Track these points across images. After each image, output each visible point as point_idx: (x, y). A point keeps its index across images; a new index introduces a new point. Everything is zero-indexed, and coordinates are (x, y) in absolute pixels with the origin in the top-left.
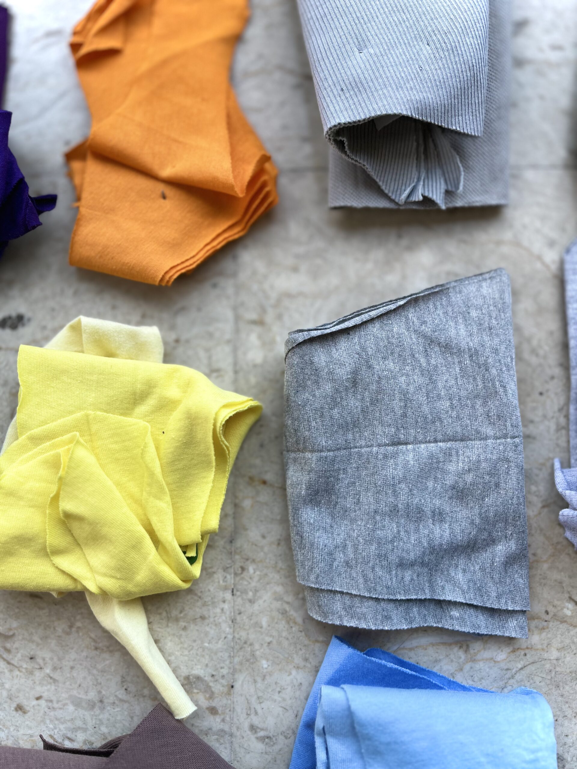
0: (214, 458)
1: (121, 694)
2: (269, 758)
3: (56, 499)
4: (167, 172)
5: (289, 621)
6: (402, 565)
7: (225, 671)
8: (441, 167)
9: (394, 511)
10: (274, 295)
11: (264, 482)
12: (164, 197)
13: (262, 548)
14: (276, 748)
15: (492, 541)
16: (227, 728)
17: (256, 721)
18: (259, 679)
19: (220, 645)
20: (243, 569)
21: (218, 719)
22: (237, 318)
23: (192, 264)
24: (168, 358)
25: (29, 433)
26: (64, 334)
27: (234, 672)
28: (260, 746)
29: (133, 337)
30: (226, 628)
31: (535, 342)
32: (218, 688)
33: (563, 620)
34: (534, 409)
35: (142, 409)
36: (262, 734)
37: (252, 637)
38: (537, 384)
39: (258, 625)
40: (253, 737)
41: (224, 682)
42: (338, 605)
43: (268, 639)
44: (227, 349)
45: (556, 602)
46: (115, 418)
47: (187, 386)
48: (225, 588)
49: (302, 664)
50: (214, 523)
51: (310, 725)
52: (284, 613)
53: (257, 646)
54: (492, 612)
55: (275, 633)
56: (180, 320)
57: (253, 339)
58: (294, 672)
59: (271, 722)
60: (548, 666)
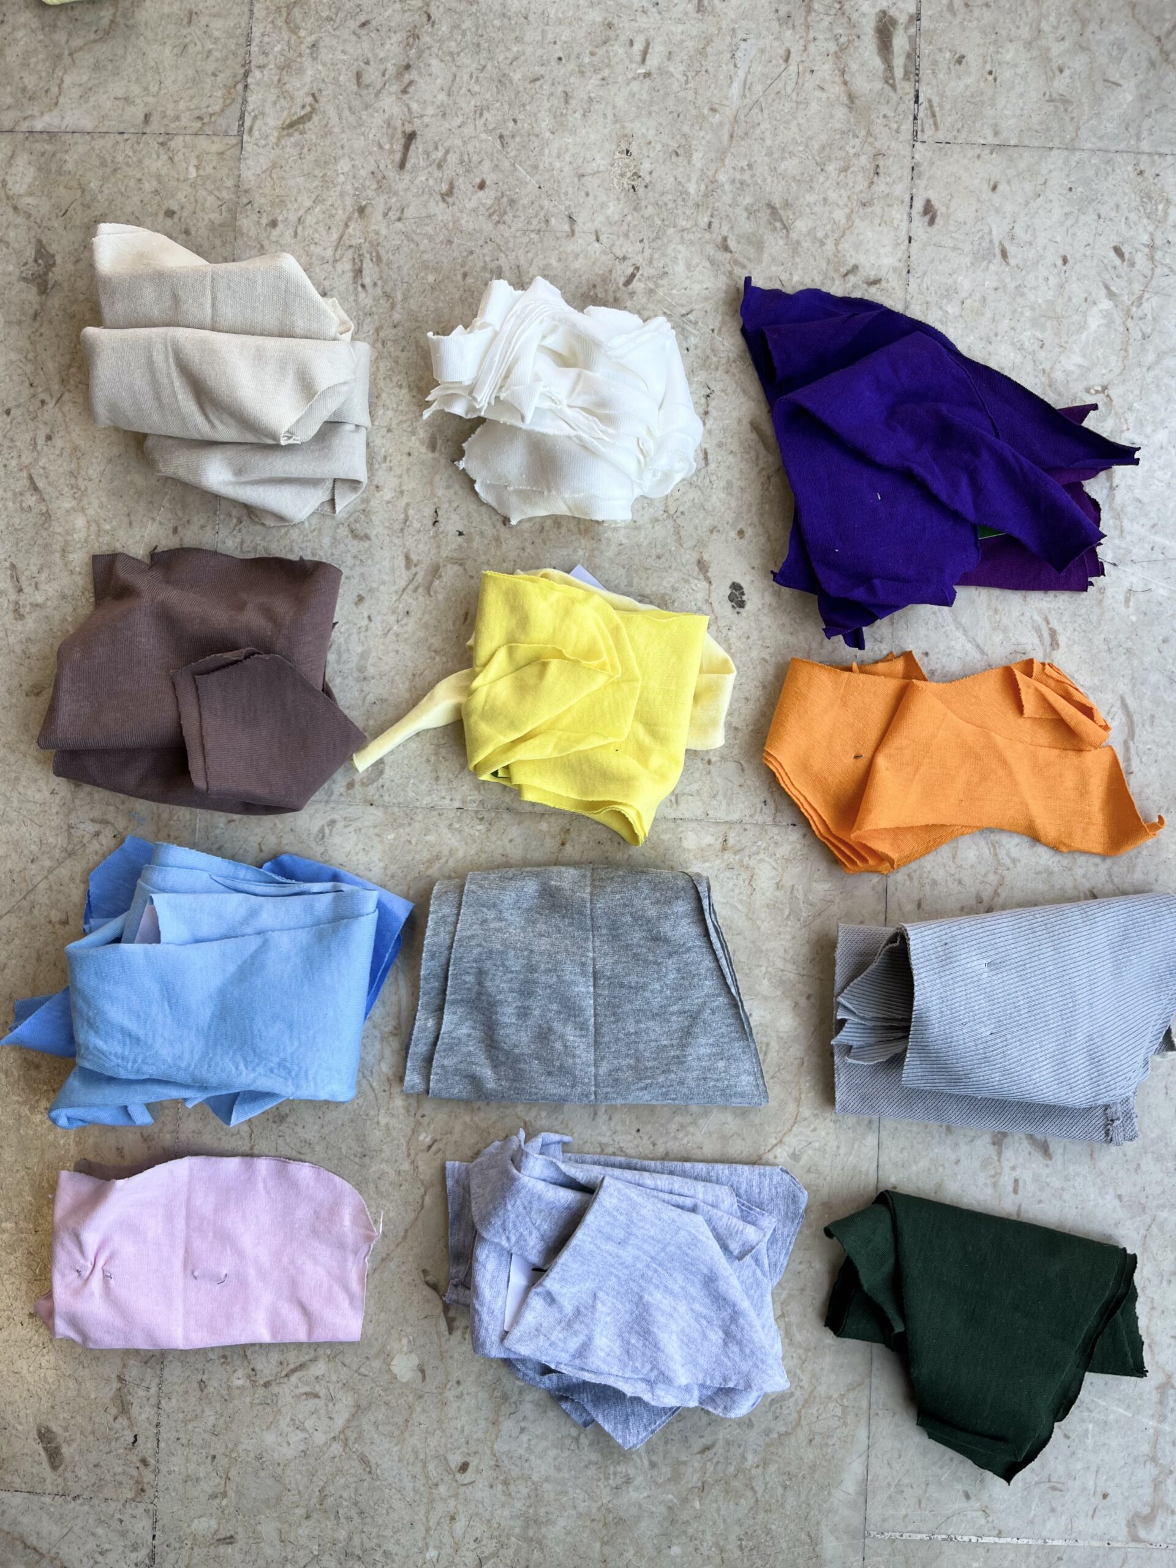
0: (591, 799)
1: (371, 698)
2: (305, 837)
3: (560, 655)
4: (881, 761)
5: (431, 862)
6: (481, 973)
7: (386, 798)
8: (877, 1043)
9: (532, 969)
10: (752, 863)
11: (563, 844)
12: (856, 757)
13: (500, 839)
14: (313, 845)
15: (495, 1067)
16: (333, 798)
17: (339, 825)
18: (377, 831)
19: (411, 794)
20: (482, 819)
21: (343, 790)
22: (730, 824)
23: (785, 783)
24: (691, 754)
25: (622, 625)
26: (720, 652)
27: (385, 807)
28: (315, 828)
29: (713, 723)
30: (426, 801)
31: (691, 1129)
32: (371, 790)
33: (414, 1131)
34: (623, 1122)
35: (641, 731)
36: (327, 831)
37: (417, 825)
38: (649, 1127)
39: (427, 831)
40: (324, 822)
41: (377, 797)
42: (448, 910)
43: (413, 841)
44: (699, 813)
45: (432, 1126)
46: (633, 705)
47: (661, 775)
48: (464, 802)
49: (389, 873)
50: (529, 796)
51: (335, 878)
52: (438, 857)
53: (408, 830)
54: (429, 1060)
55: (419, 847)
56: (731, 766)
57: (708, 839)
58: (382, 864)
59: (337, 840)
60: (372, 1113)
